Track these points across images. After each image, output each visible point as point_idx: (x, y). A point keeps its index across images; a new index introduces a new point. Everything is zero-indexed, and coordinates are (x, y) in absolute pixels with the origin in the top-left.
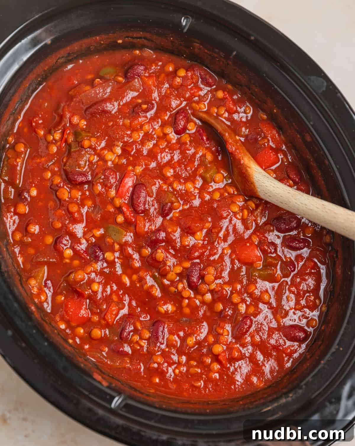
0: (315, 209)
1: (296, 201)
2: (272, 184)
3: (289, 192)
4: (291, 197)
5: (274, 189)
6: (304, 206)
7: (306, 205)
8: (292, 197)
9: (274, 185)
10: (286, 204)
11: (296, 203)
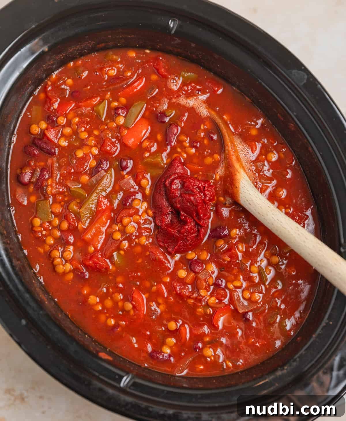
0: (289, 229)
8: (271, 211)
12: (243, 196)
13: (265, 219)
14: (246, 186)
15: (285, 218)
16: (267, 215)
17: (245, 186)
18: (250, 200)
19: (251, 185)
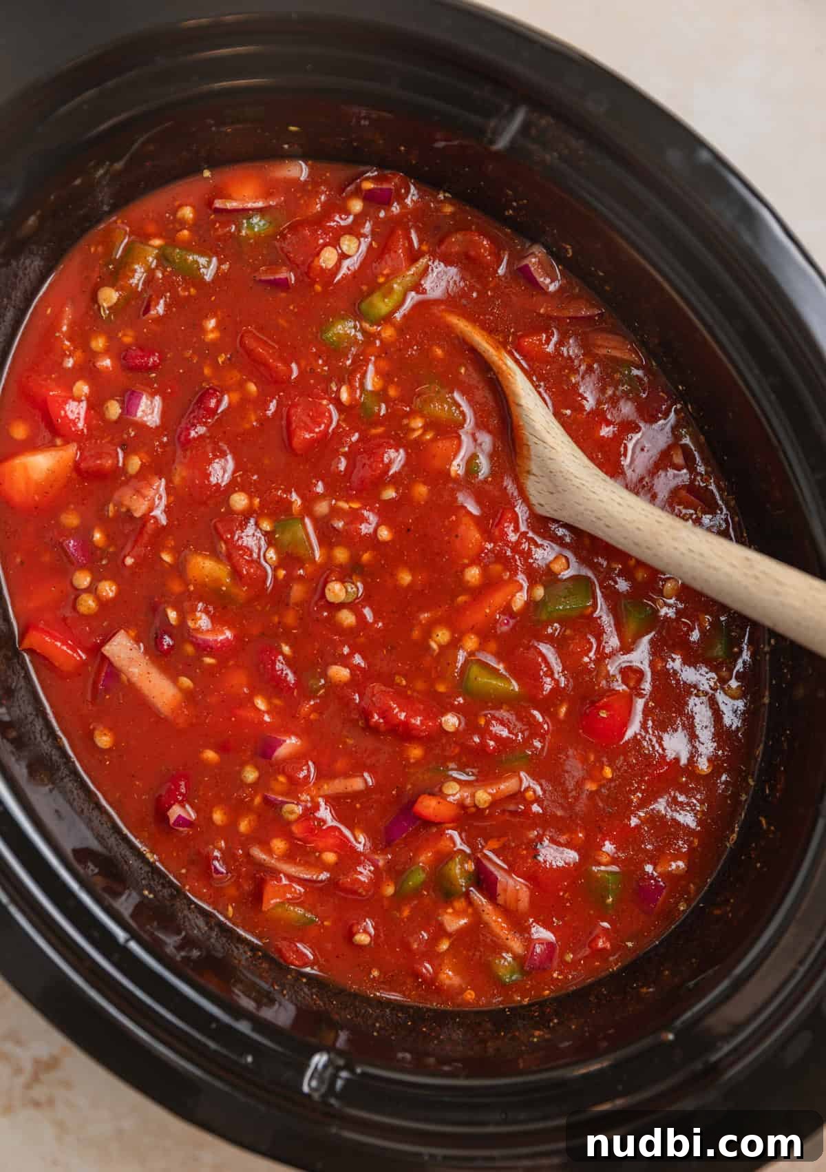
0: (728, 569)
1: (676, 545)
2: (614, 496)
3: (660, 520)
4: (664, 533)
5: (620, 509)
6: (696, 556)
7: (701, 555)
8: (667, 531)
9: (619, 500)
10: (648, 548)
11: (676, 549)
12: (586, 510)
13: (655, 555)
14: (587, 482)
15: (707, 541)
16: (660, 544)
17: (584, 482)
18: (605, 517)
19: (597, 475)
